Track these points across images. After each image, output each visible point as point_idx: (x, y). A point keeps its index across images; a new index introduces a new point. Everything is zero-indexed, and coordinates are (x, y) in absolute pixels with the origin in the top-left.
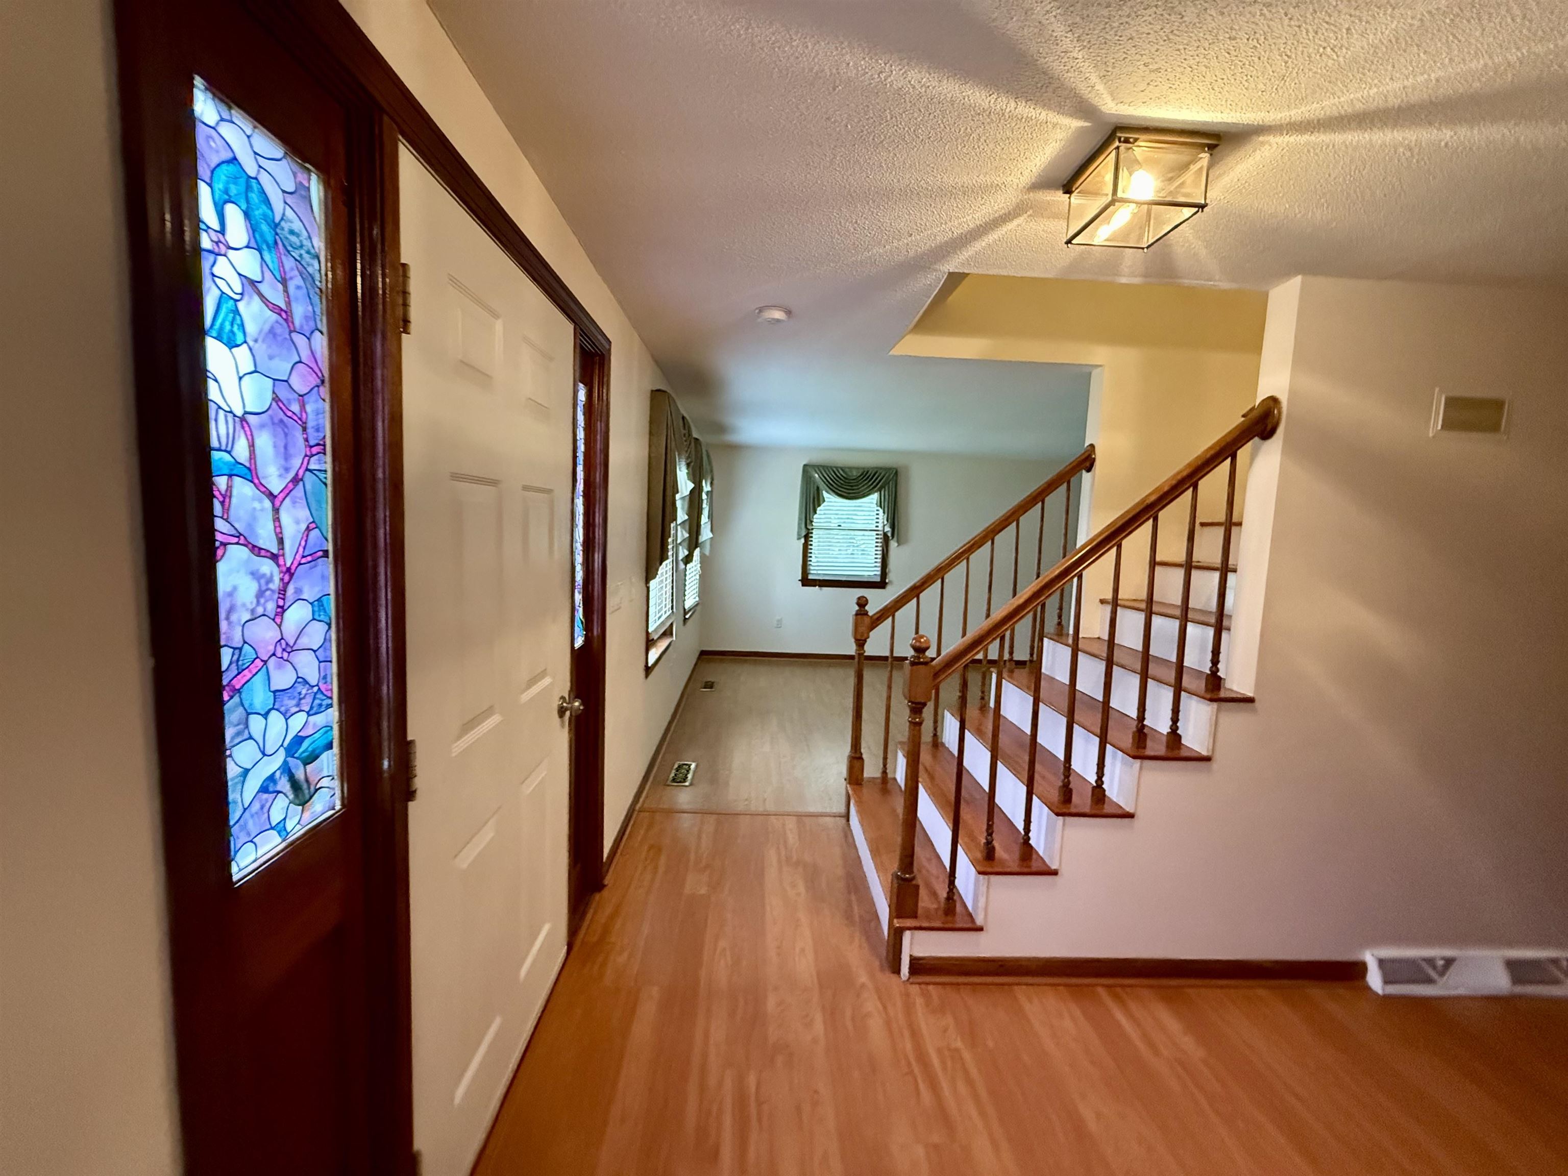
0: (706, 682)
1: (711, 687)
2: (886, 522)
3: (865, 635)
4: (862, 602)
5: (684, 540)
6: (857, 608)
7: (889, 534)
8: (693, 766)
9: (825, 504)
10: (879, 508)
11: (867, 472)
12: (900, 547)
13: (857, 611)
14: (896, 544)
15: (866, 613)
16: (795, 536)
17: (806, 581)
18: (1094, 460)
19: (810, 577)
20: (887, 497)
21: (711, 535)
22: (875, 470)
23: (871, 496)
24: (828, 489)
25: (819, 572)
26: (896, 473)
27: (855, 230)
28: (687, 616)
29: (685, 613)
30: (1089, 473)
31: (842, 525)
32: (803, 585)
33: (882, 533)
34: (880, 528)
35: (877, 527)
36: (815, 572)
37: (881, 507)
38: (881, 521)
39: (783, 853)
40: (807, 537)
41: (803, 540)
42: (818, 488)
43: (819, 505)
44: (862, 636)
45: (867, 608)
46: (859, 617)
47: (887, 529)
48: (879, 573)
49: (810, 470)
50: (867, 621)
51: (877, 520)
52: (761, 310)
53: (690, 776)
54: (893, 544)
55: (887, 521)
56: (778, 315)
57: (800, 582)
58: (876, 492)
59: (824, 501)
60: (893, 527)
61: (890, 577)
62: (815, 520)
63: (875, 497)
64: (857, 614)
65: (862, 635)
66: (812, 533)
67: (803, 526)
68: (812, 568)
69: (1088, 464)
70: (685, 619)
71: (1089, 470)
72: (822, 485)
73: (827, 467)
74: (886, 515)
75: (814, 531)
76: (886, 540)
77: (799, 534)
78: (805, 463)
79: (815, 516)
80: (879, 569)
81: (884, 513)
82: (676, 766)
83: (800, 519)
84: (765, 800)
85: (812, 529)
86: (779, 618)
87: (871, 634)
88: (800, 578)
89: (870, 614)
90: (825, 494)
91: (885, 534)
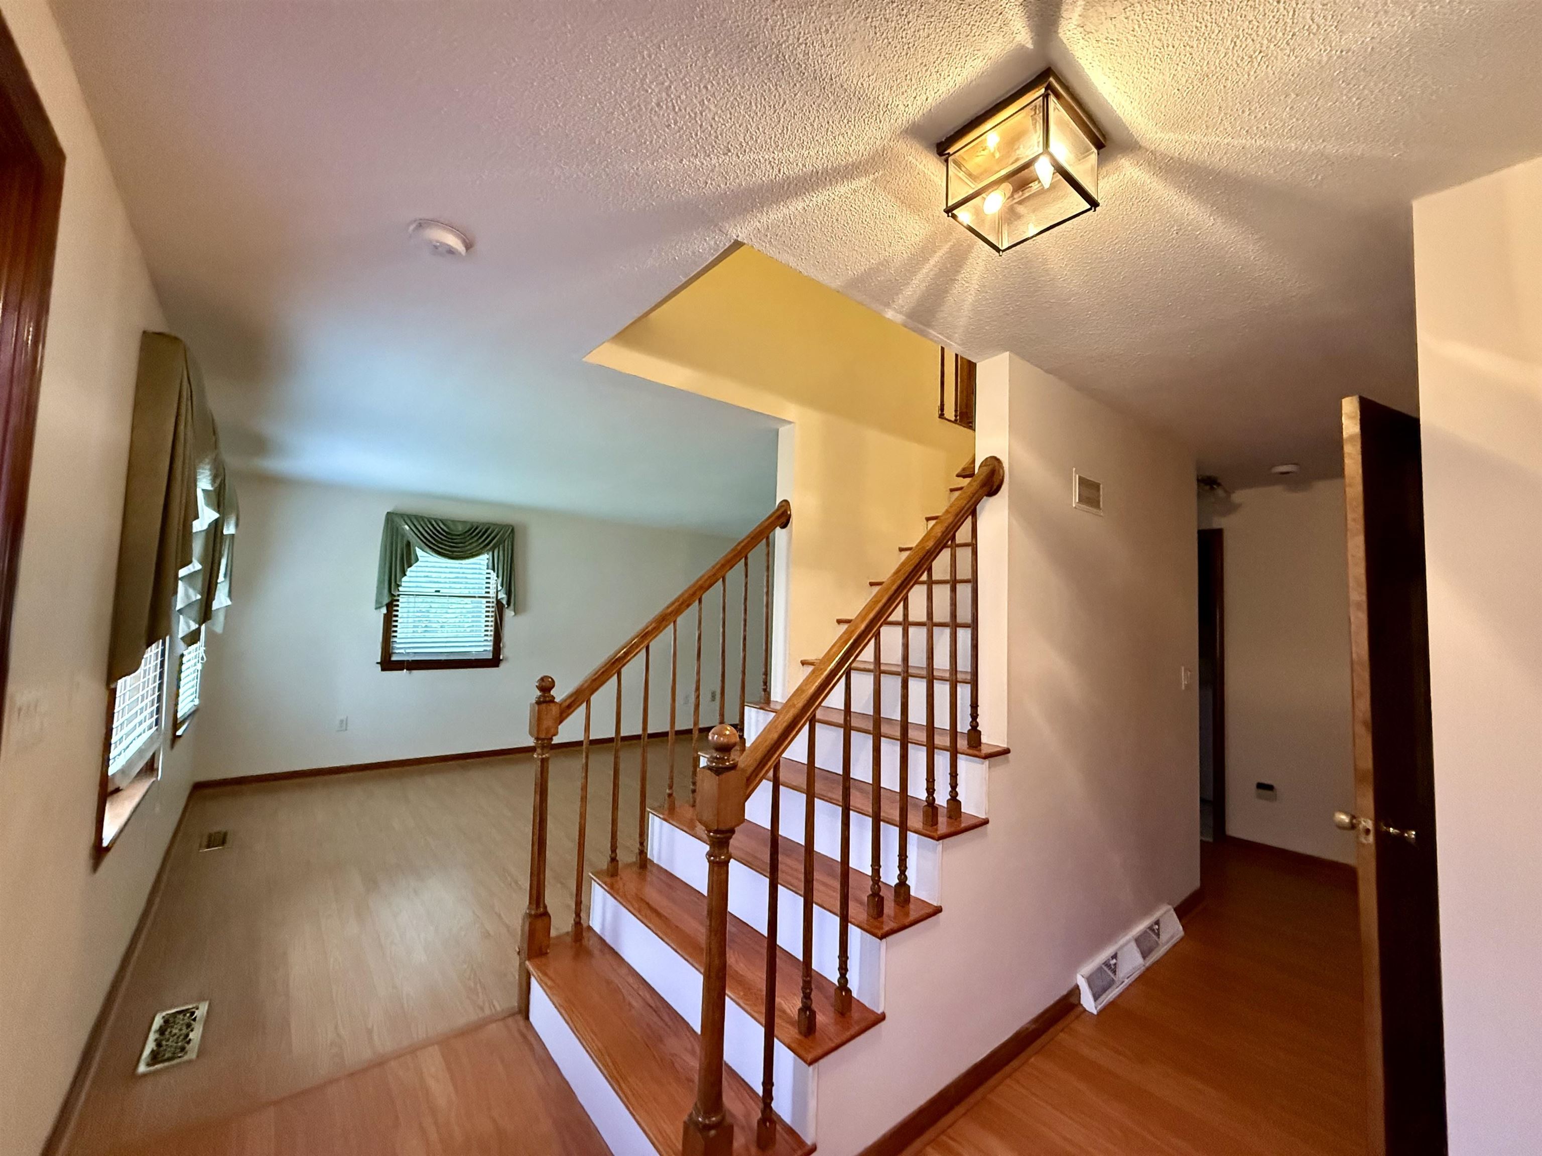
0: (210, 836)
1: (223, 842)
2: (500, 588)
3: (553, 730)
4: (546, 684)
5: (190, 605)
6: (539, 693)
7: (504, 602)
8: (201, 1011)
9: (418, 564)
10: (492, 572)
11: (477, 528)
12: (516, 617)
13: (539, 697)
14: (513, 613)
15: (552, 700)
16: (373, 605)
17: (388, 663)
18: (790, 516)
19: (394, 658)
20: (501, 558)
21: (229, 603)
22: (486, 527)
23: (481, 557)
24: (423, 544)
25: (408, 651)
26: (513, 530)
27: (658, 105)
28: (179, 733)
29: (176, 725)
30: (784, 530)
31: (442, 590)
32: (383, 670)
33: (494, 600)
34: (492, 593)
35: (488, 593)
36: (402, 649)
37: (494, 570)
38: (492, 586)
39: (434, 1136)
40: (391, 607)
41: (384, 610)
42: (408, 544)
43: (410, 566)
44: (547, 733)
45: (552, 693)
46: (544, 705)
47: (502, 596)
48: (491, 648)
49: (398, 520)
50: (555, 710)
51: (488, 585)
52: (421, 225)
53: (195, 1035)
54: (509, 614)
55: (502, 586)
56: (452, 241)
57: (379, 667)
58: (489, 550)
59: (417, 560)
60: (509, 593)
61: (505, 653)
62: (403, 584)
63: (484, 559)
64: (538, 703)
65: (548, 730)
66: (398, 600)
67: (386, 591)
68: (398, 646)
69: (783, 520)
70: (175, 738)
71: (784, 526)
72: (413, 539)
73: (422, 518)
74: (500, 579)
75: (401, 599)
76: (500, 608)
77: (377, 602)
78: (389, 511)
79: (404, 579)
80: (491, 643)
81: (498, 577)
82: (158, 1022)
83: (380, 582)
84: (370, 1032)
85: (399, 595)
86: (343, 717)
87: (560, 727)
88: (379, 661)
89: (557, 700)
90: (419, 552)
91: (499, 602)
